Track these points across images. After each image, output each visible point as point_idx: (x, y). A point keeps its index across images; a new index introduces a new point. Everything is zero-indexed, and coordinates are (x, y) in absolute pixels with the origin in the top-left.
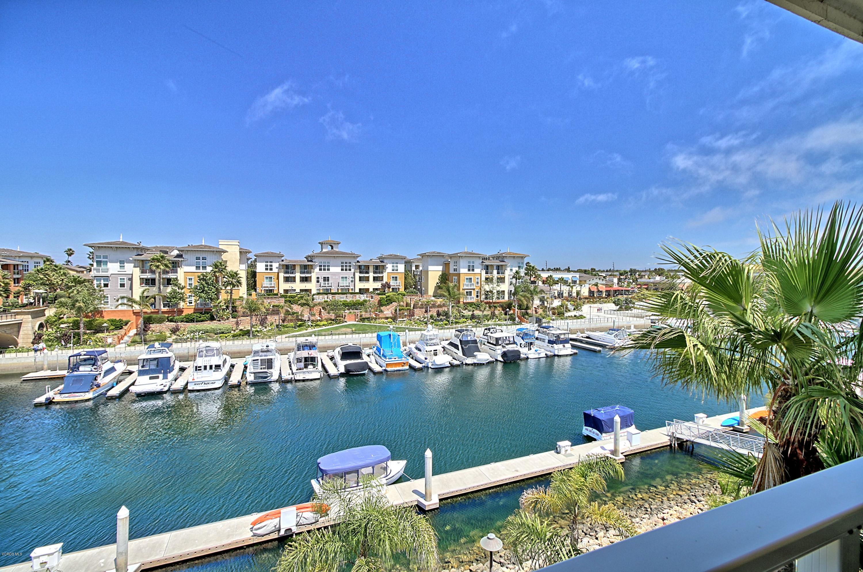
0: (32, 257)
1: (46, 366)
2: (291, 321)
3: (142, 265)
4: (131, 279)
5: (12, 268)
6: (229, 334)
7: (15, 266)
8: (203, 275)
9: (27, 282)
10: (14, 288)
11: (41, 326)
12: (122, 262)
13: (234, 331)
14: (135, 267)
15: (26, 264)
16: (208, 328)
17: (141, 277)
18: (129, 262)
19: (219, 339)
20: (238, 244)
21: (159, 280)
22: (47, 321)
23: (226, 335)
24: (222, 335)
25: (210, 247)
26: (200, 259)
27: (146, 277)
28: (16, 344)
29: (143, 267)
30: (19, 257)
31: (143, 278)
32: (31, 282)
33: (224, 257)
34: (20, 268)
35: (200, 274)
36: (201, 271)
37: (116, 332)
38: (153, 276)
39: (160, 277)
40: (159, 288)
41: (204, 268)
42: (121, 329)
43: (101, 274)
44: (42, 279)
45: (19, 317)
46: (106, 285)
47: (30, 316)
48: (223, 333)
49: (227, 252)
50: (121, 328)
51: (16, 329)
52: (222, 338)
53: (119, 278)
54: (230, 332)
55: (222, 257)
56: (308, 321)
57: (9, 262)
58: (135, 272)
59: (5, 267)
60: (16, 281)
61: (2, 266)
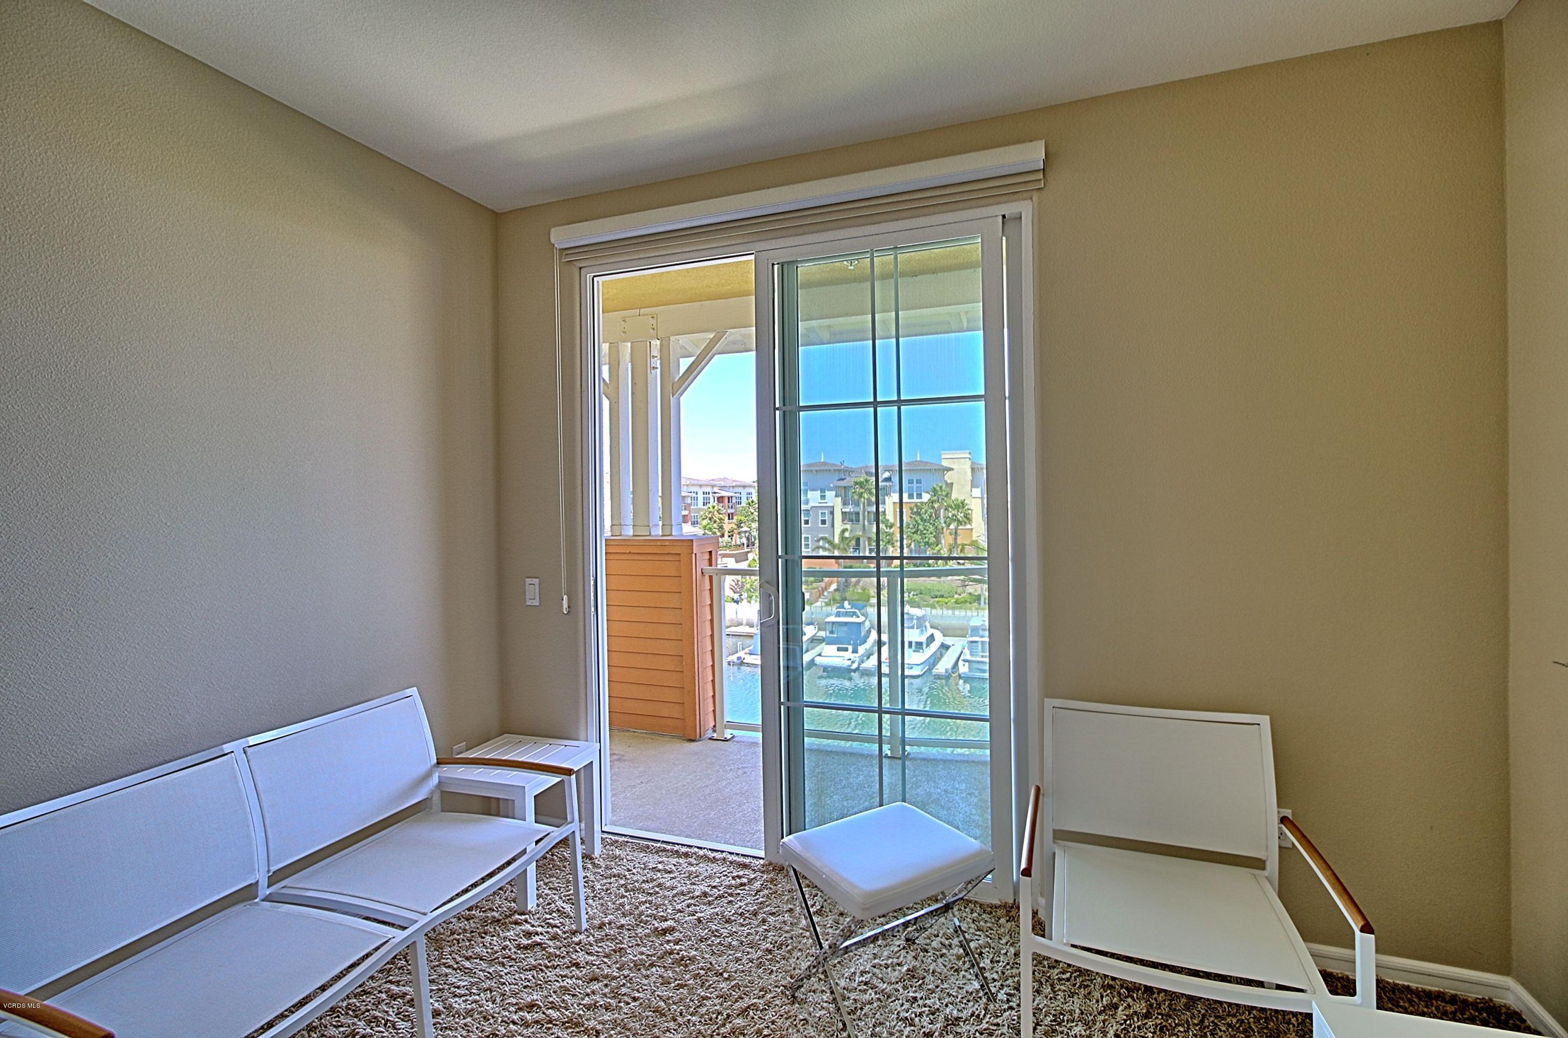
0: (745, 487)
1: (744, 622)
3: (844, 493)
4: (832, 513)
5: (726, 500)
6: (950, 599)
7: (729, 499)
8: (916, 506)
9: (740, 518)
10: (727, 526)
12: (823, 491)
13: (960, 595)
14: (836, 496)
15: (738, 495)
16: (922, 588)
17: (844, 510)
18: (830, 489)
19: (937, 606)
20: (968, 456)
21: (864, 515)
23: (947, 600)
24: (940, 599)
25: (927, 463)
26: (913, 483)
27: (847, 510)
29: (845, 496)
30: (733, 487)
31: (845, 513)
32: (743, 518)
33: (948, 477)
34: (734, 500)
35: (913, 505)
36: (915, 500)
37: (815, 586)
38: (857, 509)
39: (864, 510)
40: (864, 526)
41: (919, 496)
42: (820, 582)
46: (806, 522)
47: (733, 559)
48: (942, 596)
49: (952, 469)
50: (822, 580)
52: (940, 603)
53: (820, 512)
54: (953, 596)
55: (946, 478)
57: (724, 494)
58: (836, 502)
59: (720, 500)
60: (730, 516)
61: (718, 498)
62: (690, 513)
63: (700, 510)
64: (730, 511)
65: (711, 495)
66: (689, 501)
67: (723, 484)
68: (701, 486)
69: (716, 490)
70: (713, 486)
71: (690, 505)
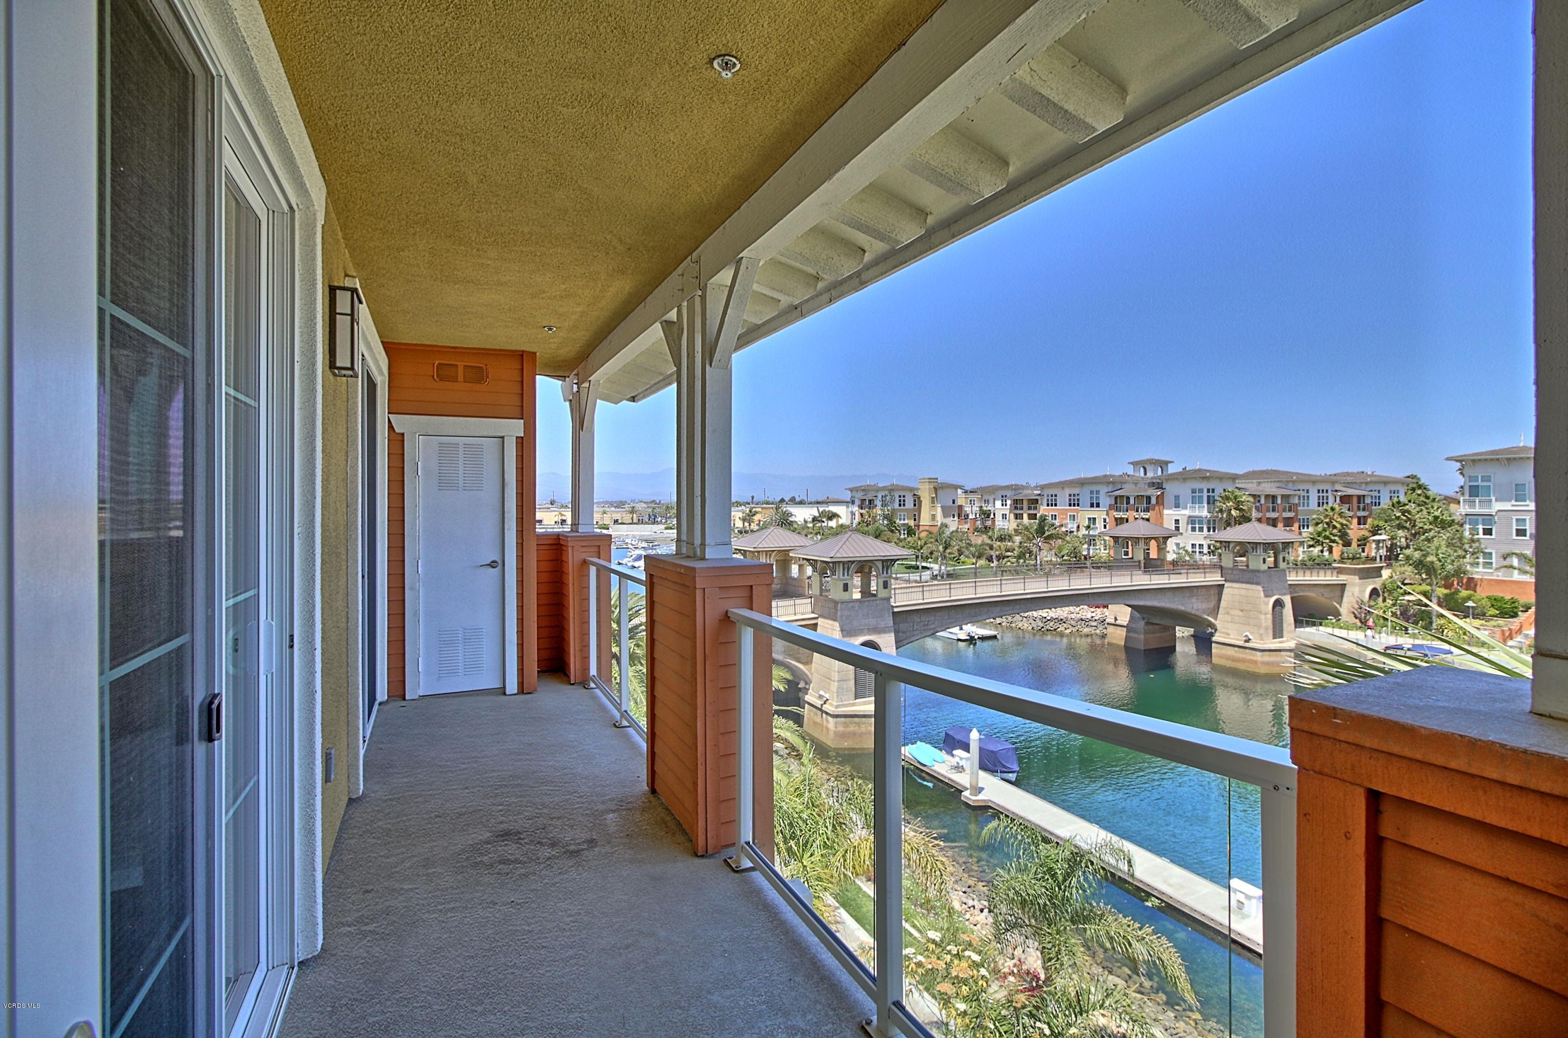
0: (1386, 483)
5: (1355, 500)
7: (1360, 498)
9: (1376, 523)
10: (1355, 532)
11: (1374, 592)
12: (1520, 487)
15: (1376, 494)
22: (1384, 587)
28: (1337, 614)
30: (1367, 483)
32: (1381, 523)
34: (1368, 501)
37: (1501, 622)
42: (1512, 617)
43: (1477, 510)
44: (1398, 518)
45: (1343, 576)
46: (1488, 532)
47: (1360, 576)
50: (1515, 615)
51: (1338, 593)
53: (1514, 518)
57: (1350, 492)
59: (1345, 499)
60: (1361, 521)
61: (1341, 497)
62: (1297, 515)
63: (1313, 512)
64: (1361, 514)
65: (1330, 494)
66: (1296, 501)
67: (1349, 479)
68: (1314, 482)
69: (1337, 487)
70: (1333, 483)
71: (1297, 505)
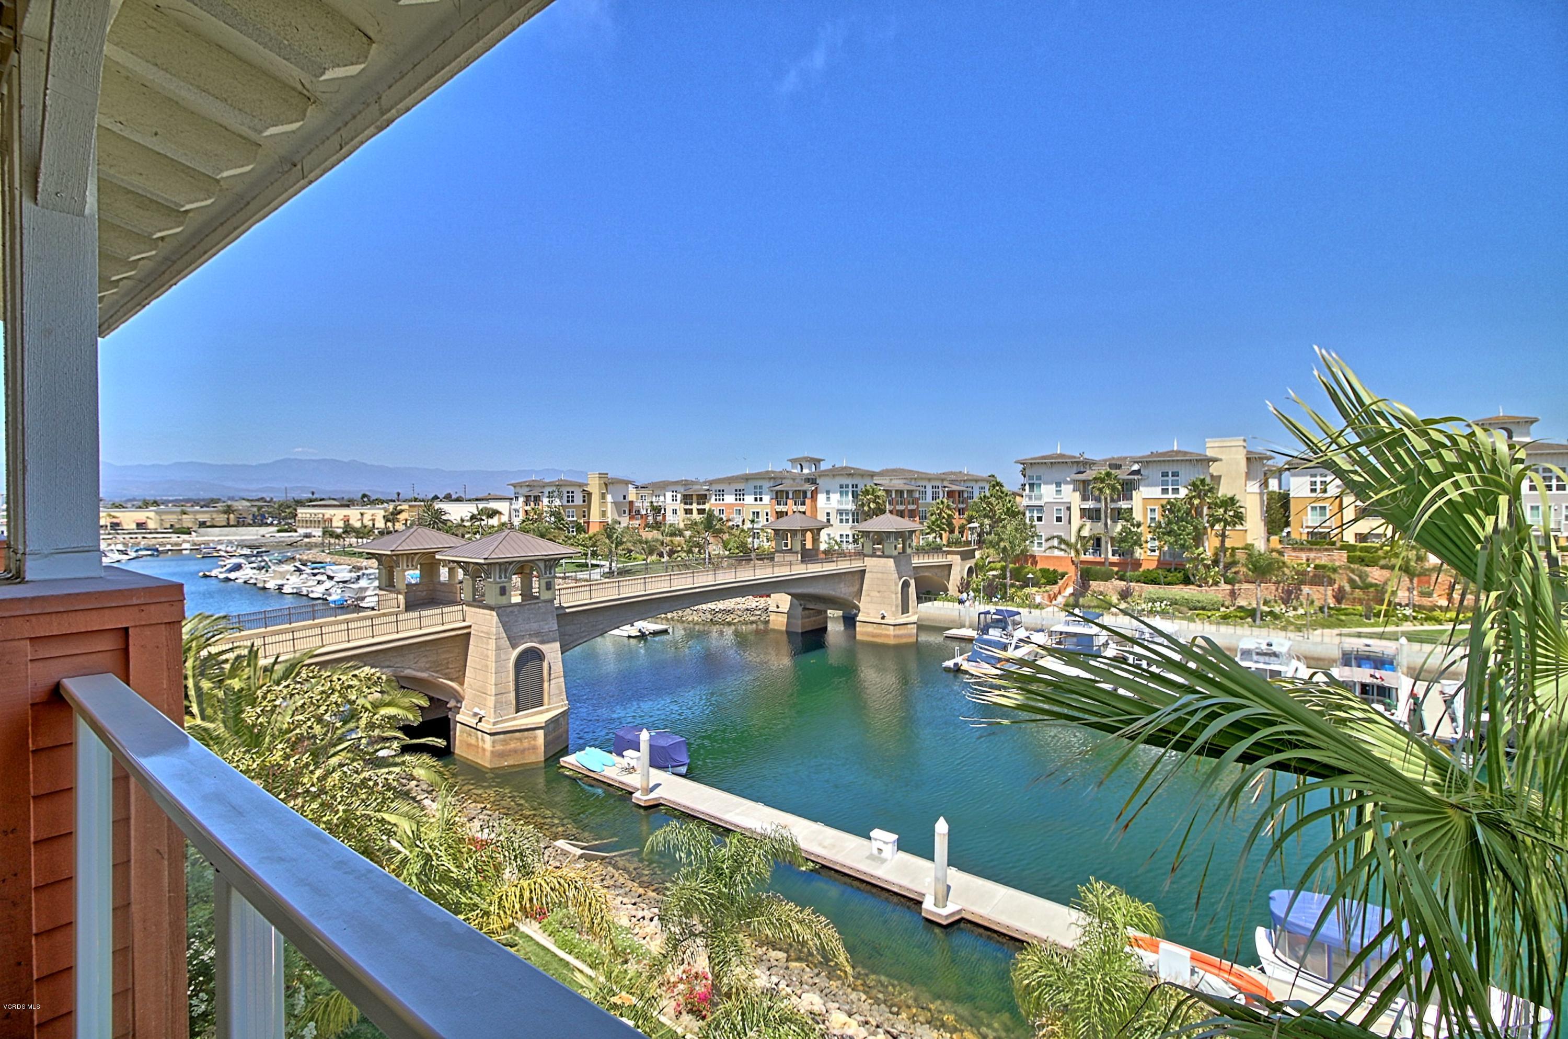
0: (976, 481)
1: (967, 624)
2: (1360, 602)
3: (1084, 488)
4: (1069, 509)
5: (957, 495)
6: (1213, 612)
7: (960, 493)
8: (1169, 503)
9: (970, 513)
10: (957, 521)
11: (970, 570)
12: (1058, 484)
13: (1227, 608)
14: (1074, 490)
15: (970, 489)
16: (1178, 597)
17: (1082, 507)
18: (1067, 483)
19: (1197, 620)
20: (1242, 443)
21: (1106, 512)
22: (976, 564)
23: (1209, 614)
24: (1201, 612)
25: (1186, 453)
26: (1168, 476)
27: (1087, 507)
28: (946, 590)
29: (1084, 491)
30: (964, 481)
31: (1084, 509)
32: (974, 513)
33: (1214, 469)
34: (965, 495)
35: (1164, 502)
36: (1171, 495)
37: (1048, 588)
38: (1098, 506)
39: (1106, 506)
40: (1106, 524)
41: (1176, 491)
42: (1054, 584)
43: (1034, 502)
44: (984, 509)
45: (950, 557)
46: (1040, 519)
47: (959, 557)
48: (1203, 609)
49: (1221, 460)
50: (1056, 583)
51: (946, 572)
52: (1201, 617)
53: (1055, 508)
54: (1219, 610)
55: (1211, 470)
56: (1407, 605)
57: (954, 488)
58: (1074, 498)
59: (950, 494)
60: (961, 512)
61: (948, 492)
62: (918, 508)
63: (929, 504)
64: (961, 506)
65: (940, 489)
66: (917, 495)
67: (953, 477)
68: (929, 480)
69: (946, 484)
70: (943, 480)
71: (919, 499)
